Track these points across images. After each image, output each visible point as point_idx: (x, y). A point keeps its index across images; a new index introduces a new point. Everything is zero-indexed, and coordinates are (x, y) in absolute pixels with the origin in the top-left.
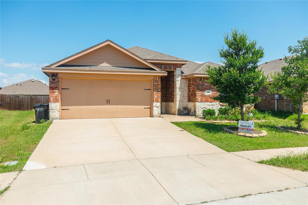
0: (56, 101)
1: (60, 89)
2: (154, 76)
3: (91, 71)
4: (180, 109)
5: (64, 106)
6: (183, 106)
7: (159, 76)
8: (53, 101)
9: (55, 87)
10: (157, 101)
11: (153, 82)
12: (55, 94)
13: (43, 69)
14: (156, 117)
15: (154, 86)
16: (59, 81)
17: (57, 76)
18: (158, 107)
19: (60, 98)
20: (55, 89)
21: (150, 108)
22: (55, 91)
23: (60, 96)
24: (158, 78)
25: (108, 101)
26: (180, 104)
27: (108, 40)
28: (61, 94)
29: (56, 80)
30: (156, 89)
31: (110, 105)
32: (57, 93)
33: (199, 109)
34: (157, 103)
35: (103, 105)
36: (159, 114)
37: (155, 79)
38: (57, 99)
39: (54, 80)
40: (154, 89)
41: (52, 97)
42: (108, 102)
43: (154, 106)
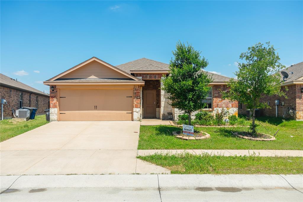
0: (55, 107)
1: (58, 97)
2: (134, 85)
3: (80, 82)
4: (165, 114)
5: (62, 111)
6: (167, 112)
7: (138, 86)
8: (53, 107)
9: (54, 96)
10: (137, 107)
11: (133, 90)
12: (54, 101)
13: (44, 82)
14: (136, 121)
15: (134, 94)
16: (57, 92)
17: (55, 88)
18: (138, 112)
19: (58, 104)
20: (54, 98)
21: (132, 113)
22: (54, 99)
23: (58, 103)
24: (137, 86)
25: (96, 106)
26: (164, 110)
27: (93, 57)
28: (59, 101)
29: (55, 90)
30: (135, 96)
31: (97, 110)
32: (55, 101)
33: (177, 114)
34: (137, 109)
35: (92, 110)
36: (138, 118)
37: (135, 87)
38: (55, 105)
39: (53, 90)
40: (134, 96)
41: (52, 103)
42: (96, 108)
43: (134, 111)
